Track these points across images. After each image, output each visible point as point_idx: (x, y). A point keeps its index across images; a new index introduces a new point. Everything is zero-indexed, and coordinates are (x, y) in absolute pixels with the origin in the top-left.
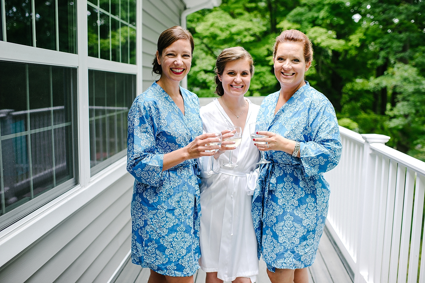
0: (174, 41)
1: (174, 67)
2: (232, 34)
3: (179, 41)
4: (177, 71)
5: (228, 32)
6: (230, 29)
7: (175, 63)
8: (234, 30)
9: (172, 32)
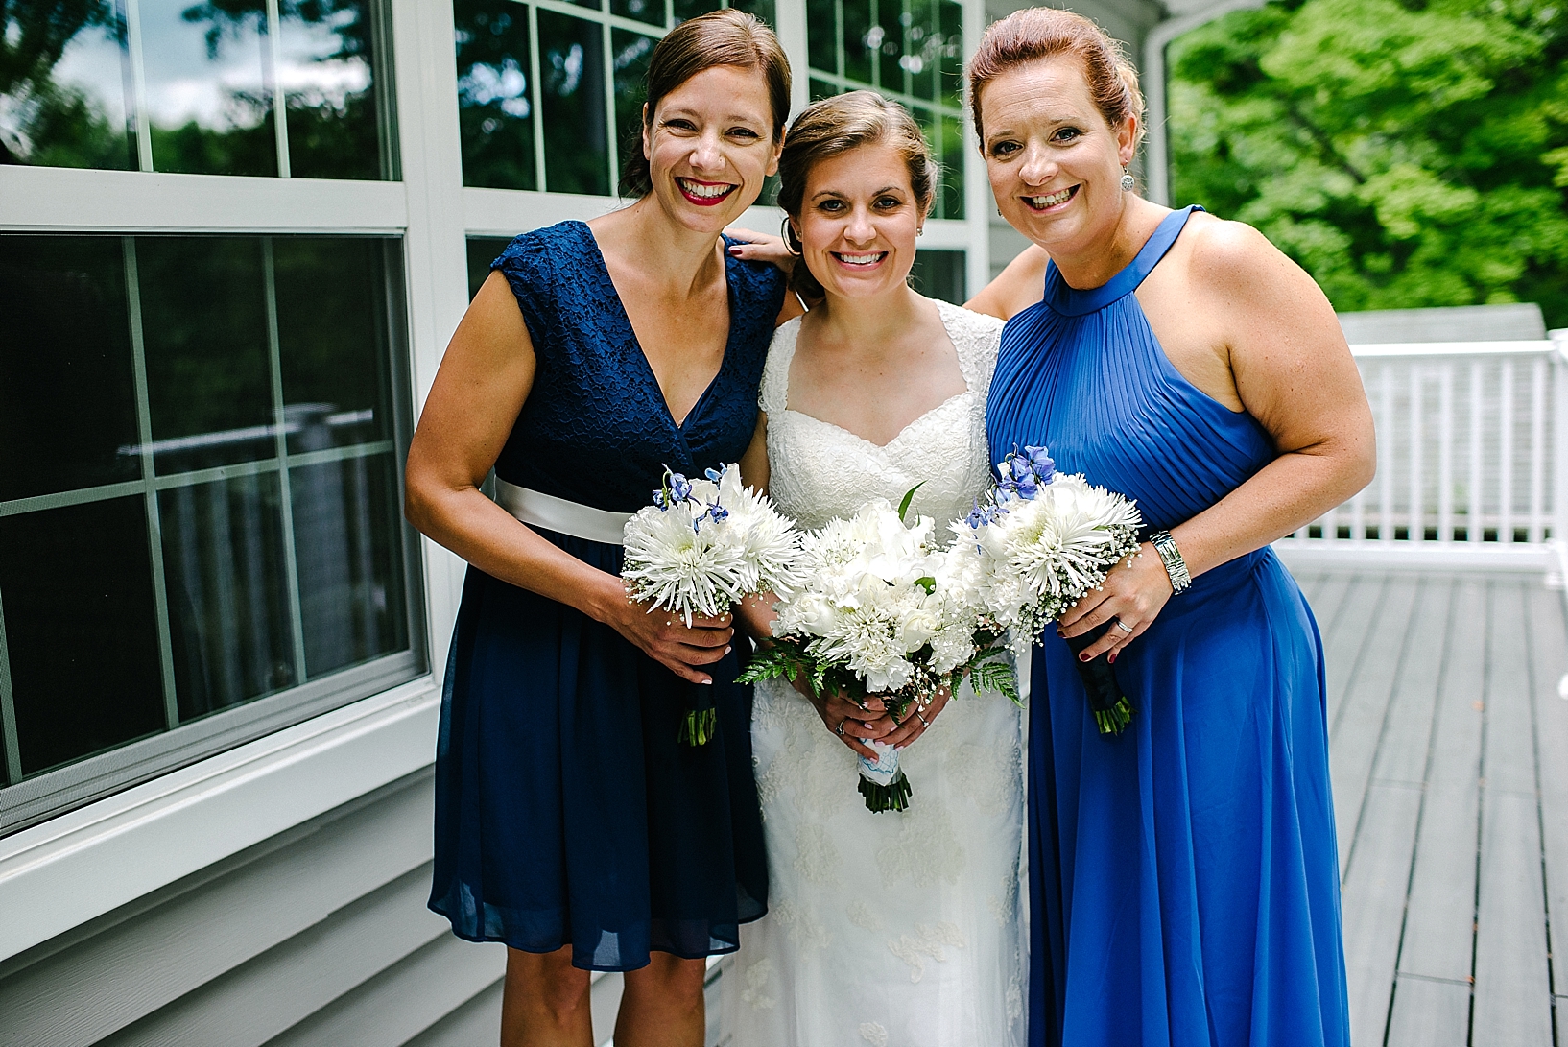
0: (697, 72)
1: (690, 174)
2: (1403, 75)
3: (714, 73)
4: (701, 192)
5: (1387, 68)
6: (1396, 54)
7: (693, 159)
8: (1410, 58)
9: (694, 32)
